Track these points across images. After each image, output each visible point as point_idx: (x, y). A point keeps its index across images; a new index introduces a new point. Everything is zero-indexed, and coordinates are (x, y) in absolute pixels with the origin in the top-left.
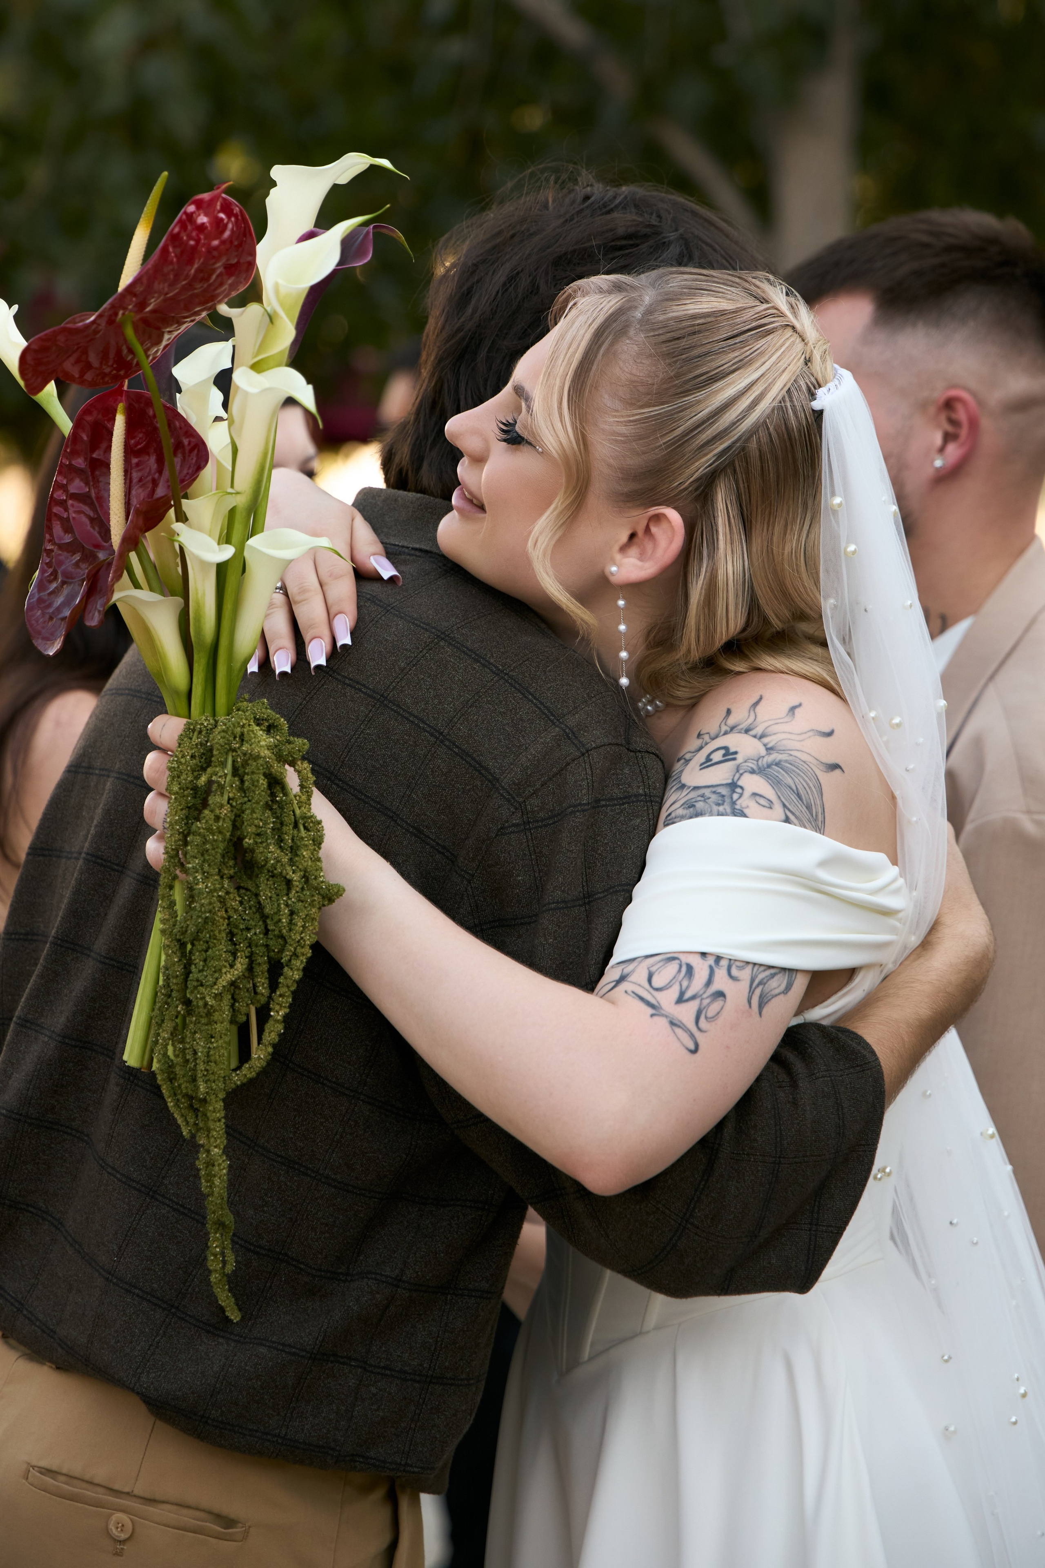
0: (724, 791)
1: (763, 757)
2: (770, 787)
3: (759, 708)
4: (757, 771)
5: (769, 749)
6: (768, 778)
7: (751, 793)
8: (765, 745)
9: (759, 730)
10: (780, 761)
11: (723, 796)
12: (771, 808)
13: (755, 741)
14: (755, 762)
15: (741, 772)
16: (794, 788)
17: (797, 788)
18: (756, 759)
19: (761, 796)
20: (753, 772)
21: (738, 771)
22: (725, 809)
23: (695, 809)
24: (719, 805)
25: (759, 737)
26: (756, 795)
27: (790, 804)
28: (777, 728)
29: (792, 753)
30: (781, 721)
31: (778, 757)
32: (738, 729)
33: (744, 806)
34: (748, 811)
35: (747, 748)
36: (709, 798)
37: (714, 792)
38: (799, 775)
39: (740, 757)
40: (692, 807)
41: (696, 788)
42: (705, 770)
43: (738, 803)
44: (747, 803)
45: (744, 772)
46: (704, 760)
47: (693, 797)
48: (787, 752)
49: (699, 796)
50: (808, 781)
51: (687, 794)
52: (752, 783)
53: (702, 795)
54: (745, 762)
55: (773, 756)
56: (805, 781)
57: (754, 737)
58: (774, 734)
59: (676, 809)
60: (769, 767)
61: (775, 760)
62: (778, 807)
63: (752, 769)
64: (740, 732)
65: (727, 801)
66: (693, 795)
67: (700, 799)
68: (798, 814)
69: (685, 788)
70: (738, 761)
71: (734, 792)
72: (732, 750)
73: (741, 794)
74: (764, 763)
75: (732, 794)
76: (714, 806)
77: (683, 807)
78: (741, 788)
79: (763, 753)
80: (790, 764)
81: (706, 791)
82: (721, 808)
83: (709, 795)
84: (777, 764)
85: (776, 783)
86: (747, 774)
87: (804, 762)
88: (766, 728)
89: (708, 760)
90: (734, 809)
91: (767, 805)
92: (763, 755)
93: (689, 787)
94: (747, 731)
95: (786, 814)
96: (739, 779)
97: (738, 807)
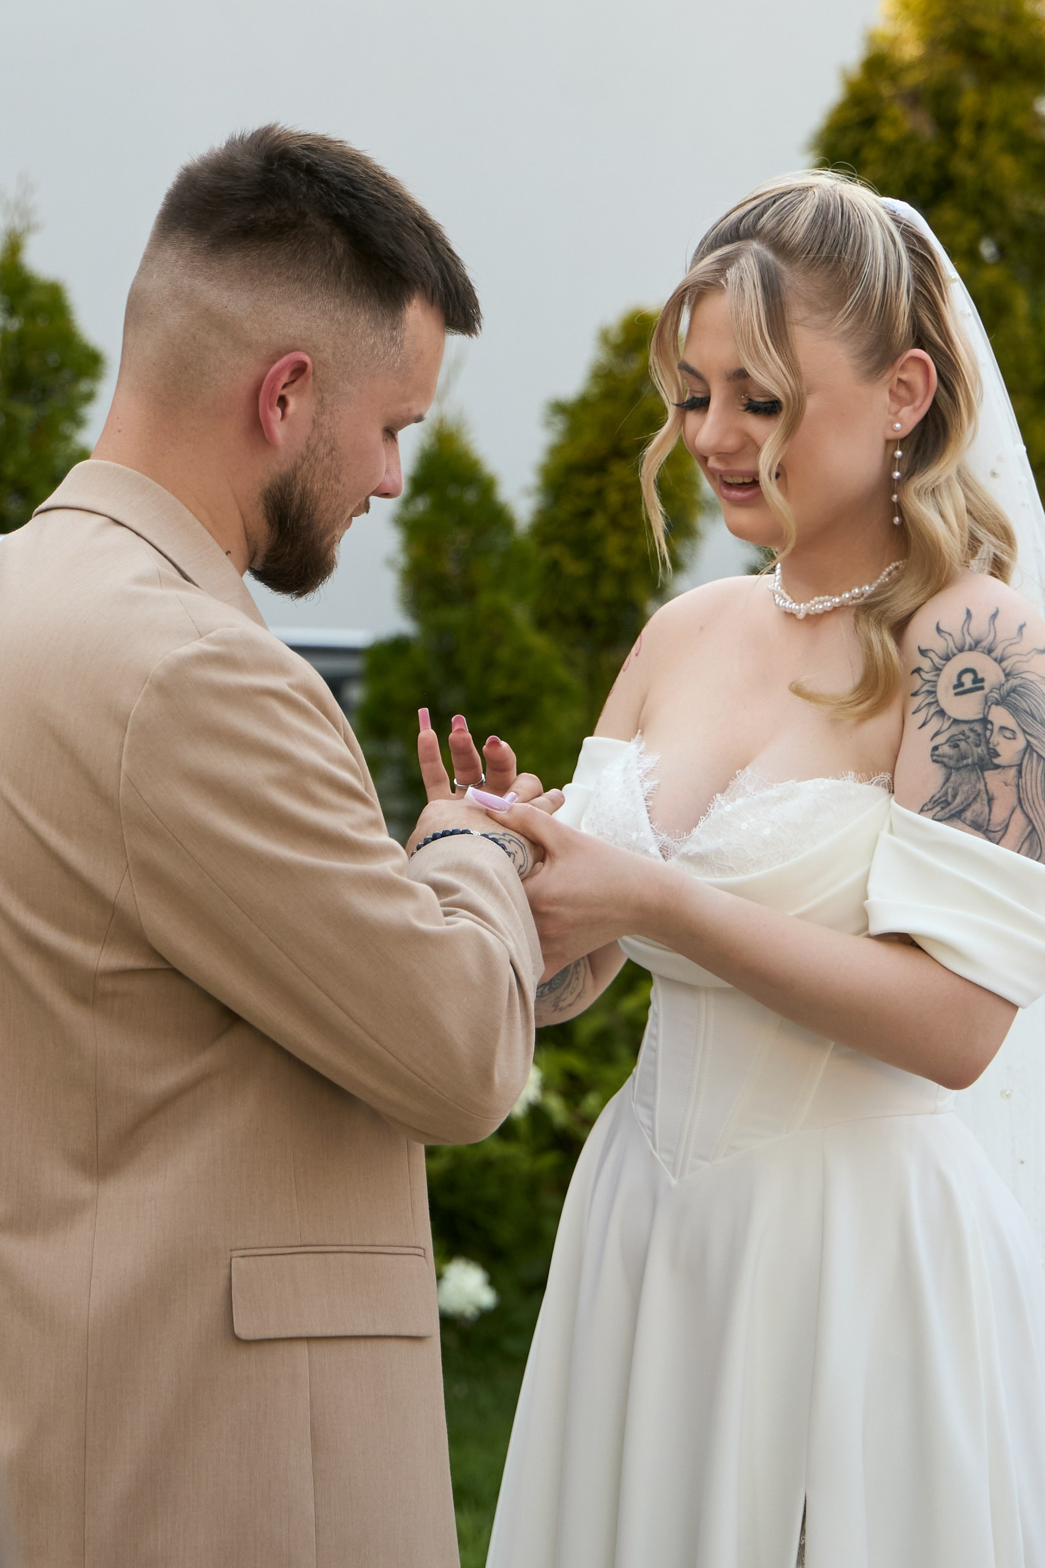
0: (978, 728)
1: (1003, 685)
2: (1012, 716)
3: (997, 621)
4: (1002, 702)
5: (1008, 675)
6: (1009, 707)
7: (999, 727)
8: (1004, 671)
9: (997, 653)
10: (1016, 687)
11: (979, 735)
12: (1014, 738)
13: (996, 664)
14: (998, 692)
15: (989, 703)
17: (1030, 709)
18: (998, 687)
19: (1006, 728)
20: (997, 703)
21: (987, 704)
22: (982, 751)
23: (960, 750)
24: (977, 746)
25: (1000, 661)
26: (1002, 728)
27: (1028, 727)
28: (1011, 650)
29: (1023, 675)
30: (1014, 641)
31: (1013, 682)
32: (981, 647)
33: (995, 743)
34: (998, 749)
35: (991, 673)
36: (969, 737)
37: (972, 730)
38: (1031, 696)
39: (987, 685)
40: (956, 746)
41: (956, 722)
42: (959, 697)
43: (991, 741)
44: (997, 739)
45: (992, 704)
46: (956, 682)
47: (956, 733)
48: (1020, 675)
49: (960, 733)
50: (1037, 699)
51: (949, 727)
52: (1000, 716)
53: (963, 733)
54: (991, 692)
55: (1010, 682)
56: (1035, 700)
57: (995, 660)
58: (1010, 657)
59: (942, 744)
60: (1008, 695)
61: (1013, 687)
62: (1020, 736)
63: (996, 699)
64: (983, 652)
65: (983, 740)
66: (955, 730)
67: (961, 737)
68: (1035, 734)
69: (946, 717)
70: (987, 690)
71: (986, 729)
72: (980, 676)
73: (992, 731)
74: (1005, 691)
75: (985, 731)
76: (975, 749)
77: (948, 744)
78: (992, 723)
79: (1003, 679)
80: (1023, 687)
81: (965, 727)
82: (979, 750)
83: (968, 733)
84: (1014, 690)
85: (1015, 710)
86: (993, 707)
87: (1032, 682)
88: (1004, 650)
89: (960, 684)
90: (989, 749)
91: (1012, 736)
92: (1003, 682)
93: (949, 718)
94: (990, 651)
95: (1028, 742)
96: (988, 713)
97: (991, 746)
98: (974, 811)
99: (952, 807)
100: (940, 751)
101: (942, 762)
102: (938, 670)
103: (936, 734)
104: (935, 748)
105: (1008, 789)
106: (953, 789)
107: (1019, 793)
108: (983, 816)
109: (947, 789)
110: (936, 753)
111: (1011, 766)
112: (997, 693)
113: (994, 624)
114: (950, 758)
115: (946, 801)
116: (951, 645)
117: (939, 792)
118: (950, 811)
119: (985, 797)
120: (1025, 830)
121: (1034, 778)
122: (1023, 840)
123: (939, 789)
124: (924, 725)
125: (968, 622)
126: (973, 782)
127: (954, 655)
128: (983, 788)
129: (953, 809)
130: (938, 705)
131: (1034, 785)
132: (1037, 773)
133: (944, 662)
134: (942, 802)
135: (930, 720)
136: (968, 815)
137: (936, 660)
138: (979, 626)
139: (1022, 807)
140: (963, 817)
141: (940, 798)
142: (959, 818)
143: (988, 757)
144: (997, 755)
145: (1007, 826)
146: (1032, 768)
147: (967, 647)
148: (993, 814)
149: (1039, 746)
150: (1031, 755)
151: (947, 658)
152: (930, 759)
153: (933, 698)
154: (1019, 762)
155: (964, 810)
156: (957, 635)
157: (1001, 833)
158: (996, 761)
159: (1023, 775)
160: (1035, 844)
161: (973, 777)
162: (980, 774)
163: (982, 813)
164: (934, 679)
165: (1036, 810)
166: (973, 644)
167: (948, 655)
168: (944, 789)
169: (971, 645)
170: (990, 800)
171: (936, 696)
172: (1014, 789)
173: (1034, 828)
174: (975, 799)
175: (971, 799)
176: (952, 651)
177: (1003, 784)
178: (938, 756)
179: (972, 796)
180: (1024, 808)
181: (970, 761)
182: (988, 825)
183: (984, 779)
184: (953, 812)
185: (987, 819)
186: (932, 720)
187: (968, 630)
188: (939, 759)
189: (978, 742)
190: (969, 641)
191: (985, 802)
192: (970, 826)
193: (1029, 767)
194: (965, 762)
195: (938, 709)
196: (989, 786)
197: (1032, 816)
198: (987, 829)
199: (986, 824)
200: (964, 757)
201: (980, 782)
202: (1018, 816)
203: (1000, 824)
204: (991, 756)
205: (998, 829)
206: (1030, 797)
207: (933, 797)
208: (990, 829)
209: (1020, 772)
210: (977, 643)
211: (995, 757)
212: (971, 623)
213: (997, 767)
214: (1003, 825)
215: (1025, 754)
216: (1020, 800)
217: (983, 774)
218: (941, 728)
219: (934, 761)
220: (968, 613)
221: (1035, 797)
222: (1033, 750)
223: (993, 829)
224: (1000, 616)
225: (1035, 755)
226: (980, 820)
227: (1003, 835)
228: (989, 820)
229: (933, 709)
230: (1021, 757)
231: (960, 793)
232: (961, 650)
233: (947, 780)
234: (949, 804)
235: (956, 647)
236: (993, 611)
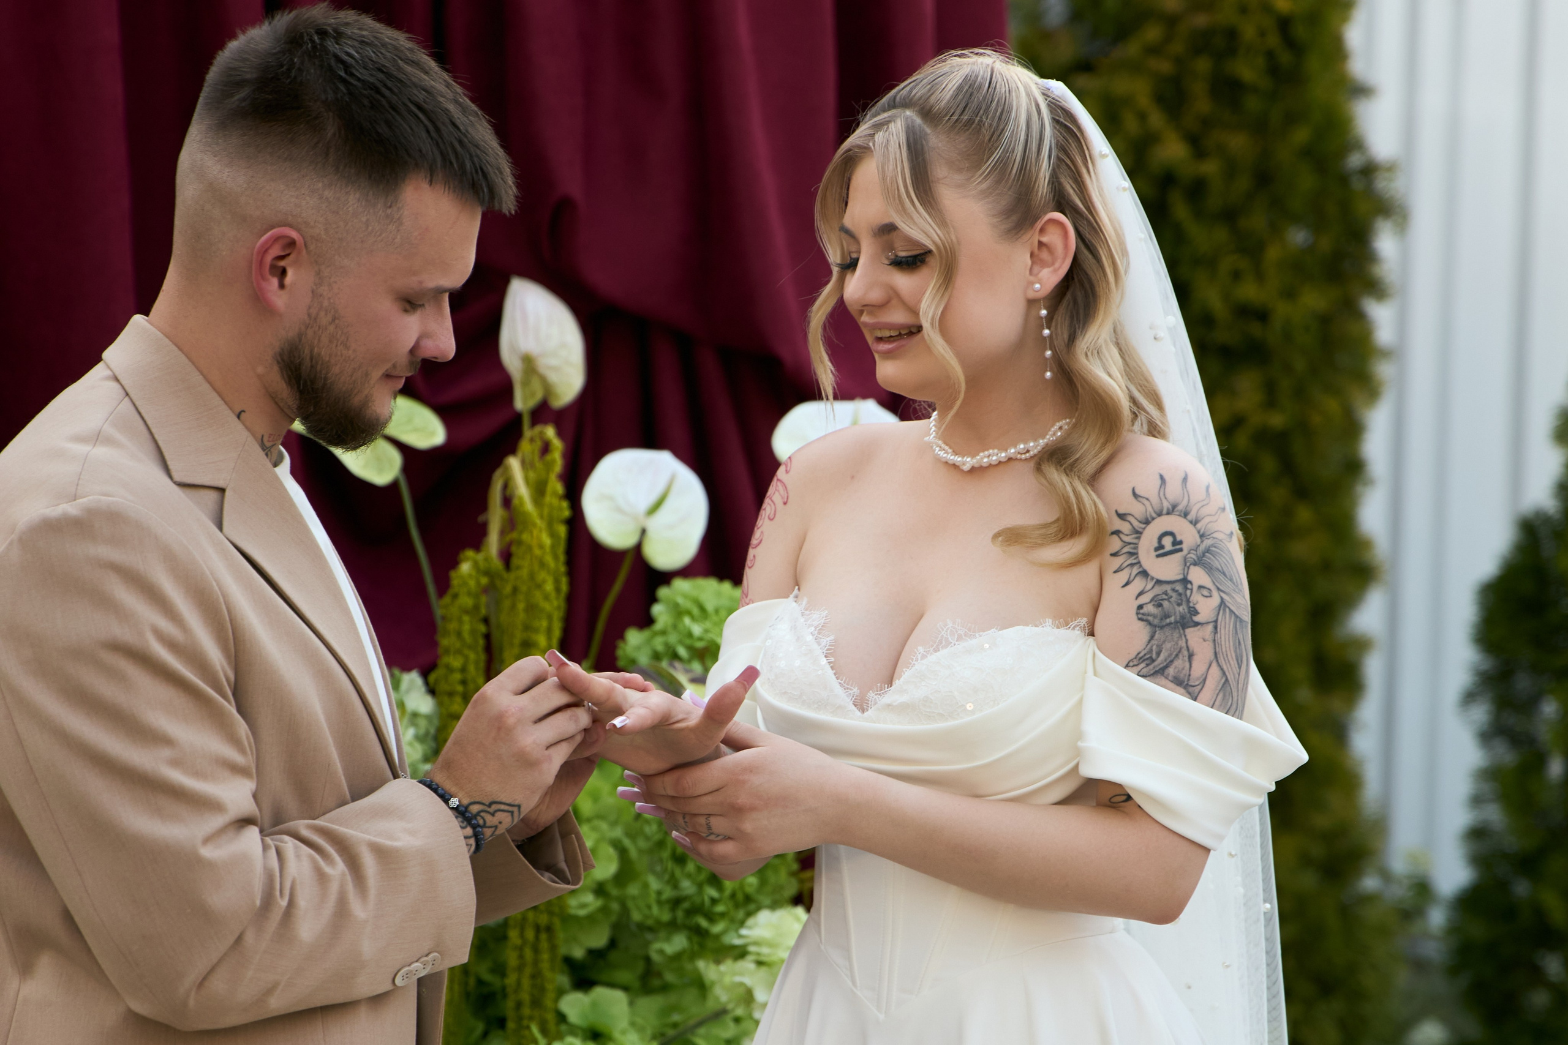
0: (1179, 587)
1: (1199, 546)
2: (1207, 576)
3: (1189, 484)
4: (1198, 562)
5: (1202, 536)
6: (1205, 567)
7: (1197, 586)
8: (1199, 532)
9: (1192, 516)
10: (1209, 547)
11: (1180, 595)
12: (1211, 596)
13: (1191, 527)
14: (1195, 552)
15: (1188, 564)
16: (1220, 569)
17: (1222, 568)
18: (1195, 548)
19: (1203, 587)
20: (1195, 564)
21: (1186, 565)
22: (1184, 609)
23: (1163, 609)
24: (1179, 605)
25: (1194, 523)
26: (1200, 587)
27: (1220, 584)
28: (1204, 511)
29: (1214, 535)
30: (1205, 503)
31: (1207, 542)
32: (1178, 511)
33: (1195, 602)
34: (1198, 607)
35: (1188, 535)
36: (1171, 597)
37: (1173, 590)
38: (1221, 555)
39: (1185, 546)
40: (1160, 605)
41: (1159, 582)
42: (1160, 559)
43: (1191, 600)
44: (1196, 598)
45: (1191, 564)
46: (1156, 545)
47: (1159, 593)
48: (1212, 536)
49: (1163, 593)
50: (1226, 557)
51: (1153, 587)
52: (1197, 576)
53: (1166, 593)
54: (1189, 553)
55: (1205, 543)
56: (1224, 558)
57: (1191, 522)
58: (1203, 518)
59: (1146, 604)
60: (1204, 555)
61: (1207, 547)
62: (1215, 593)
63: (1194, 560)
64: (1179, 515)
65: (1184, 599)
66: (1158, 590)
67: (1164, 597)
68: (1227, 590)
69: (1149, 577)
70: (1185, 552)
71: (1186, 588)
72: (1179, 538)
73: (1192, 590)
74: (1201, 551)
75: (1186, 591)
76: (1176, 607)
77: (1152, 603)
78: (1191, 583)
79: (1199, 540)
80: (1215, 547)
81: (1168, 588)
82: (1181, 609)
83: (1170, 593)
84: (1208, 550)
85: (1209, 569)
86: (1192, 567)
87: (1221, 541)
88: (1198, 510)
89: (1161, 547)
90: (1189, 607)
91: (1208, 595)
92: (1199, 543)
93: (1152, 578)
94: (1185, 515)
95: (1222, 598)
96: (1187, 573)
97: (1191, 605)
98: (1176, 668)
99: (1156, 663)
100: (1145, 610)
101: (1146, 621)
102: (1138, 533)
103: (1141, 594)
104: (1140, 607)
105: (1205, 644)
106: (1157, 646)
107: (1215, 648)
108: (1184, 672)
109: (1152, 647)
110: (1141, 611)
111: (1208, 623)
112: (1194, 554)
113: (1186, 488)
114: (1155, 617)
115: (1151, 657)
116: (1150, 509)
117: (1144, 649)
118: (1154, 668)
119: (1186, 653)
120: (1219, 682)
121: (1227, 632)
122: (1218, 691)
123: (1145, 647)
124: (1127, 584)
125: (1163, 487)
126: (1176, 639)
127: (1153, 519)
128: (1184, 645)
129: (1157, 666)
130: (1141, 566)
131: (1227, 639)
132: (1229, 627)
133: (1143, 526)
134: (1147, 659)
135: (1133, 580)
136: (1171, 671)
137: (1136, 524)
138: (1173, 491)
139: (1217, 661)
140: (1166, 673)
141: (1145, 655)
142: (1163, 674)
143: (1188, 615)
144: (1196, 613)
145: (1205, 680)
146: (1225, 623)
147: (1165, 511)
148: (1193, 669)
149: (1230, 601)
150: (1224, 610)
151: (1147, 522)
152: (1135, 617)
153: (1135, 559)
154: (1215, 619)
155: (1166, 667)
156: (1155, 500)
157: (1199, 687)
158: (1196, 619)
159: (1219, 630)
160: (1227, 694)
161: (1176, 635)
162: (1182, 631)
163: (1183, 669)
164: (1135, 541)
165: (1229, 661)
166: (1170, 507)
167: (1147, 519)
168: (1149, 646)
169: (1168, 509)
170: (1191, 656)
171: (1137, 557)
172: (1211, 644)
173: (1227, 680)
174: (1177, 655)
175: (1173, 656)
176: (1151, 516)
177: (1202, 640)
178: (1143, 614)
179: (1175, 653)
180: (1220, 661)
181: (1172, 619)
182: (1189, 680)
183: (1185, 636)
184: (1157, 669)
185: (1188, 674)
186: (1135, 581)
187: (1164, 495)
188: (1145, 617)
189: (1179, 601)
190: (1166, 505)
191: (1186, 658)
192: (1172, 682)
193: (1223, 622)
194: (1168, 621)
195: (1141, 570)
196: (1189, 643)
197: (1225, 668)
198: (1187, 684)
199: (1186, 679)
200: (1167, 616)
201: (1182, 640)
202: (1215, 669)
203: (1198, 679)
204: (1191, 614)
205: (1197, 683)
206: (1224, 650)
207: (1138, 654)
208: (1190, 684)
209: (1216, 628)
210: (1174, 507)
211: (1195, 615)
212: (1167, 487)
213: (1197, 624)
214: (1202, 679)
215: (1219, 610)
216: (1216, 654)
217: (1184, 632)
218: (1145, 588)
219: (1140, 619)
220: (1162, 477)
221: (1228, 649)
222: (1226, 606)
223: (1193, 684)
224: (1189, 480)
225: (1227, 610)
226: (1182, 676)
227: (1201, 689)
228: (1189, 675)
229: (1135, 570)
230: (1216, 613)
231: (1163, 651)
232: (1160, 514)
233: (1152, 637)
234: (1153, 661)
235: (1155, 512)
236: (1183, 476)
